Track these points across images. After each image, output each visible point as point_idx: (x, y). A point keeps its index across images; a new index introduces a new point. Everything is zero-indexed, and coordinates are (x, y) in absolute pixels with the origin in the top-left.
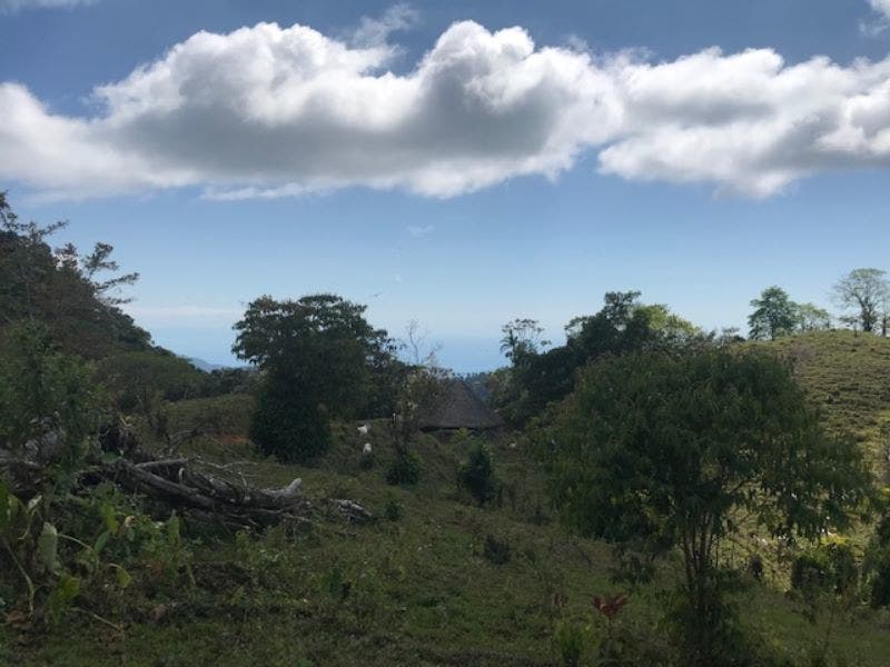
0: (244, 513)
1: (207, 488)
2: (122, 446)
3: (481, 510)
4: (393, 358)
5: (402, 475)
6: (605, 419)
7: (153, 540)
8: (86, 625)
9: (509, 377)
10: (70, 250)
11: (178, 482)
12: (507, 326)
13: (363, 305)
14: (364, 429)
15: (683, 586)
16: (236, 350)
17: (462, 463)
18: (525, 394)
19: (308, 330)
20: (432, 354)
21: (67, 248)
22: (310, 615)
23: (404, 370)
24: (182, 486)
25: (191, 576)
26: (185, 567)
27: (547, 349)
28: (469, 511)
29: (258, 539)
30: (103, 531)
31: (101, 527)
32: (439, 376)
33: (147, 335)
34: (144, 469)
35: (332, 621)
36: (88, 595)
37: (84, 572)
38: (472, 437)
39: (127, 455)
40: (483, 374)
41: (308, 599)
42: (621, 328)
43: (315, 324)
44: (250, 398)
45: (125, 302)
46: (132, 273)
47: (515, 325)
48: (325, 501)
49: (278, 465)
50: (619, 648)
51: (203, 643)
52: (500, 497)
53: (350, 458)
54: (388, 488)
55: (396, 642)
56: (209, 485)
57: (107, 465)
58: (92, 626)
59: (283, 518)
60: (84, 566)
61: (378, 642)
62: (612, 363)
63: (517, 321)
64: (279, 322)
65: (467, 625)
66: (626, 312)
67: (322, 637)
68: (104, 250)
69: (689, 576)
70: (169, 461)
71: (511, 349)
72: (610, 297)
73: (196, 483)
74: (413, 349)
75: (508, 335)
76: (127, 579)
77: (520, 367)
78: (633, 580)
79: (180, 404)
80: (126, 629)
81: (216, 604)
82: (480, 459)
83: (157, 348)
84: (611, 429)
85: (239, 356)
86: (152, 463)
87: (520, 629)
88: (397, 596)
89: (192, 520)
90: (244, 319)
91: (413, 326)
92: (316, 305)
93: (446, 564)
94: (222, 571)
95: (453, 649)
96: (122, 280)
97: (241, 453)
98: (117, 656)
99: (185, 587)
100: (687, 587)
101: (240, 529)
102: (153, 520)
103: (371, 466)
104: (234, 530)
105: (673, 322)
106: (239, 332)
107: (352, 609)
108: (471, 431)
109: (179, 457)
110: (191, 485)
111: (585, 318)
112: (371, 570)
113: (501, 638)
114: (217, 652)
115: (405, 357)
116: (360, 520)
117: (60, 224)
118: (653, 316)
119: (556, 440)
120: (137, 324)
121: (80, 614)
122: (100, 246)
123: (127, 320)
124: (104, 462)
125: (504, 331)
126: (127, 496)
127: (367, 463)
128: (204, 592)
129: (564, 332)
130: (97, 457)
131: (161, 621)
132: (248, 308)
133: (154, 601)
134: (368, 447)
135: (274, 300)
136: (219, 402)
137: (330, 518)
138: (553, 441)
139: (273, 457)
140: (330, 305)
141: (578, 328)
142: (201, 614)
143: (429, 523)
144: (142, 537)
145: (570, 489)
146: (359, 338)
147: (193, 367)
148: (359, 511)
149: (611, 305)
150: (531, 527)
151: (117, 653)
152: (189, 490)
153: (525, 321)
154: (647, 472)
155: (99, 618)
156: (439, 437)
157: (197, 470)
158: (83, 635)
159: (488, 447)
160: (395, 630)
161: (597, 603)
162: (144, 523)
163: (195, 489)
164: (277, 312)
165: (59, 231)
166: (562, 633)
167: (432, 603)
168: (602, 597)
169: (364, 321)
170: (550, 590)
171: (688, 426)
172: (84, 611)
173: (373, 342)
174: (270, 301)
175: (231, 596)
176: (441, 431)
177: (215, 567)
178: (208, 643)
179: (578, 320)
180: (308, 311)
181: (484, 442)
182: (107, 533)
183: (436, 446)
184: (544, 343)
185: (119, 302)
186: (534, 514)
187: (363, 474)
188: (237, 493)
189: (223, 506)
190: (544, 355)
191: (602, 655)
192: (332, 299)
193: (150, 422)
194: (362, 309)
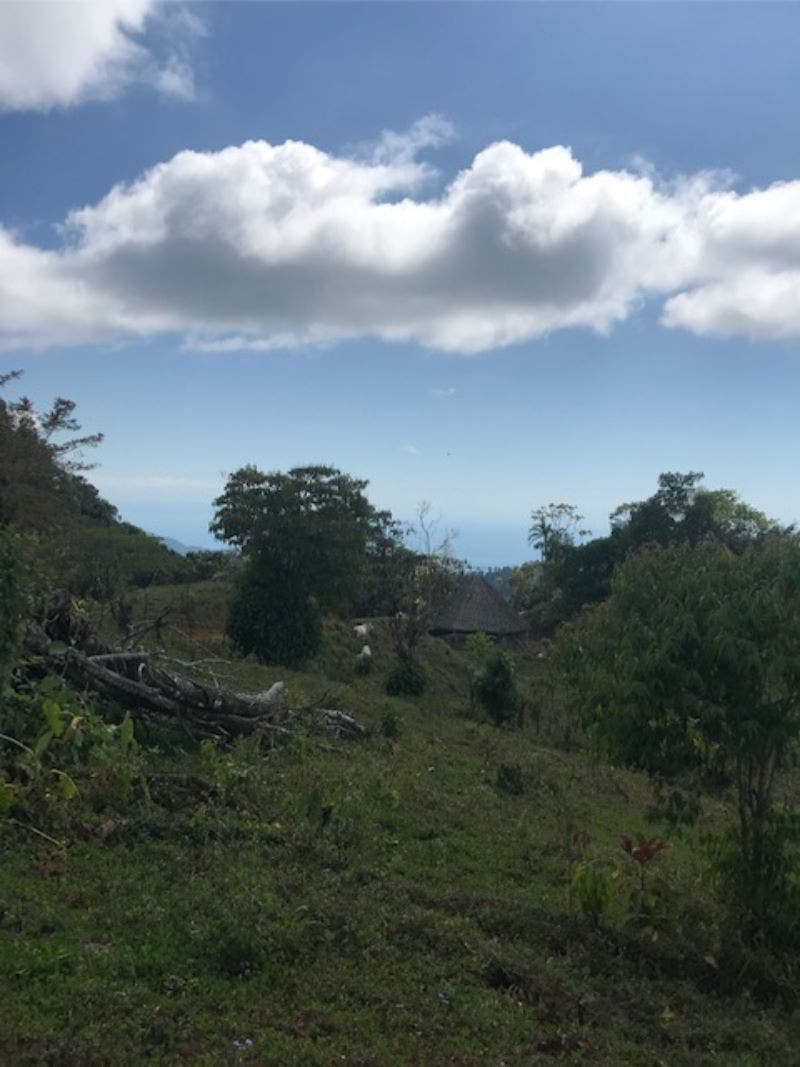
0: (214, 720)
1: (172, 689)
2: (73, 634)
3: (498, 730)
4: (398, 545)
5: (405, 684)
6: (647, 624)
7: (104, 745)
8: (23, 840)
9: (538, 573)
10: (25, 406)
11: (137, 680)
12: (539, 512)
13: (364, 480)
14: (362, 629)
15: (735, 830)
16: (214, 528)
17: (478, 673)
18: (557, 594)
19: (299, 509)
20: (445, 542)
21: (22, 403)
22: (282, 842)
23: (411, 560)
24: (141, 685)
25: (146, 790)
26: (139, 778)
27: (586, 540)
28: (484, 730)
29: (226, 750)
30: (46, 731)
31: (46, 727)
32: (451, 568)
33: (113, 510)
34: (98, 663)
35: (307, 850)
36: (26, 805)
37: (25, 778)
38: (492, 643)
39: (79, 646)
40: (506, 569)
41: (281, 823)
42: (678, 518)
43: (309, 501)
44: (230, 586)
45: (87, 468)
46: (96, 434)
47: (549, 511)
48: (308, 710)
49: (256, 665)
50: (652, 901)
51: (155, 868)
52: (521, 717)
53: (344, 661)
54: (386, 699)
55: (382, 879)
56: (173, 684)
57: (55, 657)
58: (29, 841)
59: (259, 726)
60: (24, 771)
61: (361, 879)
62: (657, 555)
63: (552, 505)
64: (265, 497)
65: (471, 864)
66: (685, 497)
67: (295, 869)
68: (64, 406)
69: (743, 820)
70: (127, 655)
71: (542, 540)
72: (666, 479)
73: (160, 682)
74: (423, 534)
75: (539, 522)
76: (71, 789)
77: (553, 561)
78: (673, 819)
79: (148, 590)
80: (68, 847)
81: (173, 824)
82: (498, 669)
83: (124, 524)
84: (652, 634)
85: (218, 537)
86: (108, 656)
87: (535, 872)
88: (389, 826)
89: (153, 725)
90: (224, 493)
91: (425, 509)
92: (309, 480)
93: (450, 792)
94: (181, 786)
95: (450, 891)
96: (84, 441)
97: (216, 650)
98: (55, 878)
99: (139, 802)
100: (739, 832)
101: (206, 737)
102: (106, 723)
103: (367, 672)
104: (200, 739)
105: (744, 513)
106: (219, 509)
107: (333, 838)
108: (489, 637)
109: (139, 650)
110: (153, 684)
111: (634, 505)
112: (358, 794)
113: (511, 882)
114: (171, 879)
115: (412, 544)
116: (351, 734)
117: (14, 374)
118: (719, 504)
119: (584, 647)
120: (102, 495)
121: (17, 827)
122: (61, 402)
123: (90, 491)
124: (52, 652)
125: (534, 518)
126: (77, 694)
127: (364, 669)
128: (161, 810)
129: (608, 520)
130: (43, 646)
131: (108, 839)
132: (227, 480)
133: (102, 817)
134: (367, 650)
135: (259, 470)
136: (194, 591)
137: (315, 730)
138: (581, 649)
139: (252, 656)
140: (325, 479)
141: (625, 517)
142: (156, 834)
143: (432, 742)
144: (90, 742)
145: (600, 707)
146: (358, 519)
147: (164, 547)
148: (348, 723)
149: (667, 488)
150: (557, 753)
151: (55, 873)
152: (150, 690)
153: (561, 506)
154: (694, 689)
155: (38, 832)
156: (452, 642)
157: (160, 667)
158: (19, 851)
159: (509, 656)
160: (381, 864)
161: (628, 847)
162: (95, 725)
163: (156, 690)
164: (262, 486)
165: (13, 381)
166: (582, 880)
167: (431, 836)
168: (634, 840)
169: (365, 501)
170: (570, 828)
171: (749, 634)
172: (21, 824)
173: (374, 525)
174: (255, 472)
175: (191, 816)
176: (453, 635)
177: (175, 781)
178: (162, 869)
179: (625, 507)
180: (300, 486)
181: (505, 650)
182: (49, 735)
183: (448, 653)
184: (583, 533)
185: (80, 467)
186: (563, 739)
187: (359, 681)
188: (206, 696)
189: (189, 710)
190: (583, 548)
191: (631, 910)
192: (327, 472)
193: (112, 610)
194: (363, 484)
